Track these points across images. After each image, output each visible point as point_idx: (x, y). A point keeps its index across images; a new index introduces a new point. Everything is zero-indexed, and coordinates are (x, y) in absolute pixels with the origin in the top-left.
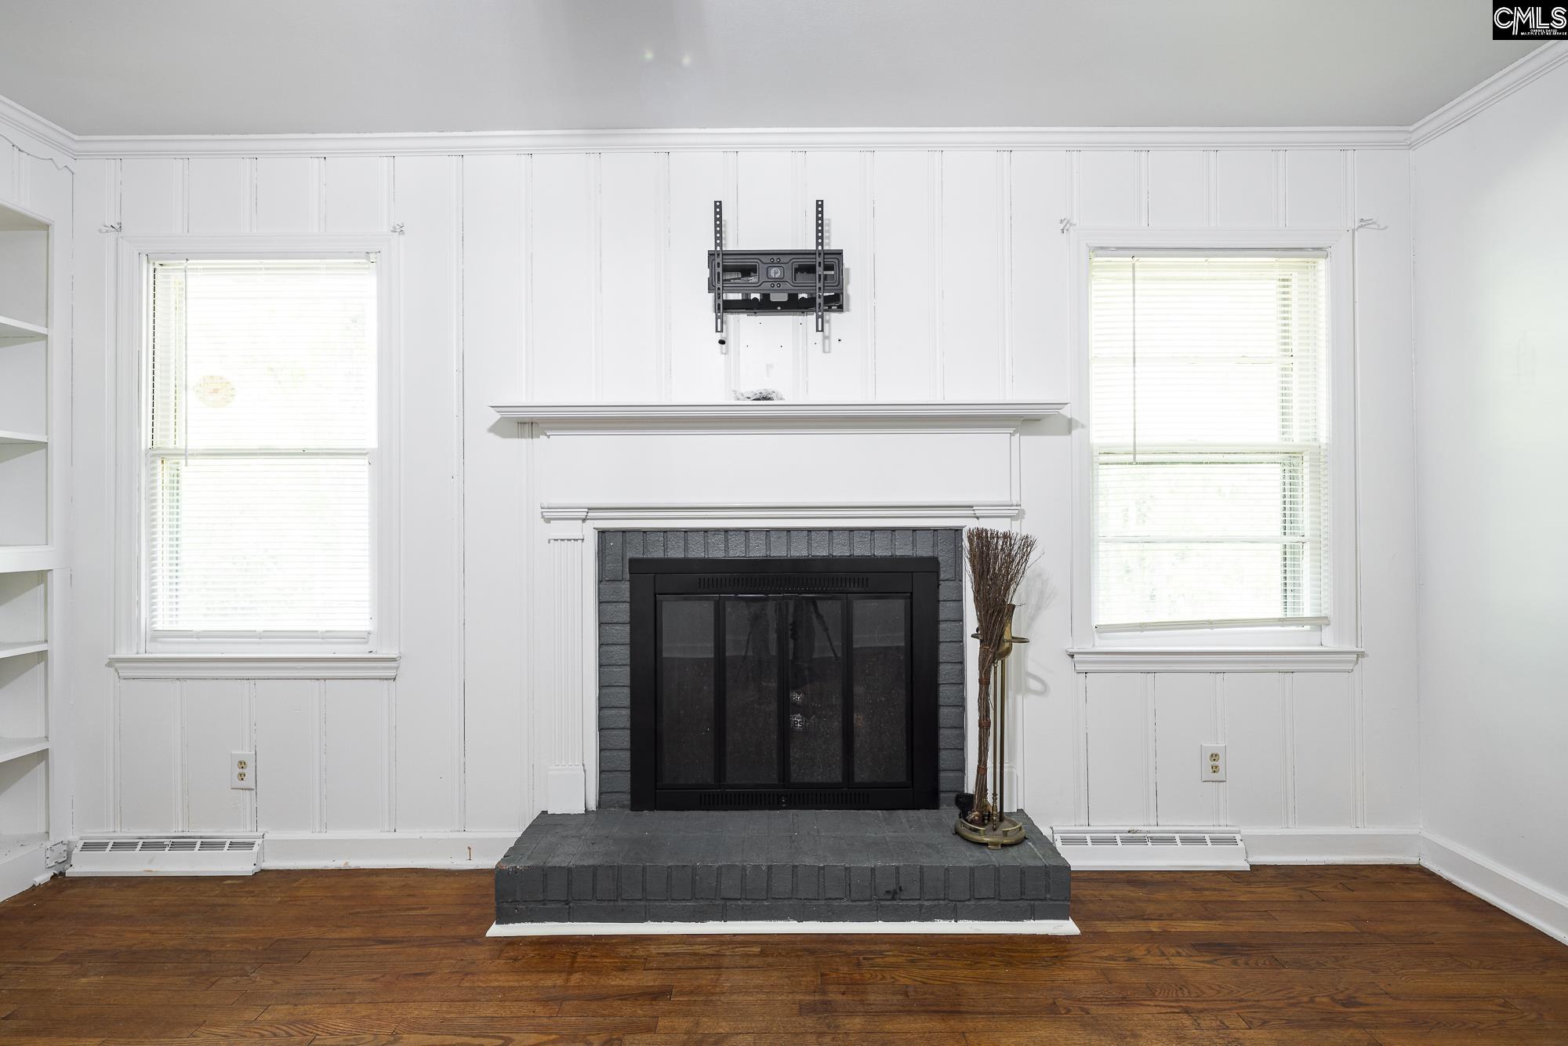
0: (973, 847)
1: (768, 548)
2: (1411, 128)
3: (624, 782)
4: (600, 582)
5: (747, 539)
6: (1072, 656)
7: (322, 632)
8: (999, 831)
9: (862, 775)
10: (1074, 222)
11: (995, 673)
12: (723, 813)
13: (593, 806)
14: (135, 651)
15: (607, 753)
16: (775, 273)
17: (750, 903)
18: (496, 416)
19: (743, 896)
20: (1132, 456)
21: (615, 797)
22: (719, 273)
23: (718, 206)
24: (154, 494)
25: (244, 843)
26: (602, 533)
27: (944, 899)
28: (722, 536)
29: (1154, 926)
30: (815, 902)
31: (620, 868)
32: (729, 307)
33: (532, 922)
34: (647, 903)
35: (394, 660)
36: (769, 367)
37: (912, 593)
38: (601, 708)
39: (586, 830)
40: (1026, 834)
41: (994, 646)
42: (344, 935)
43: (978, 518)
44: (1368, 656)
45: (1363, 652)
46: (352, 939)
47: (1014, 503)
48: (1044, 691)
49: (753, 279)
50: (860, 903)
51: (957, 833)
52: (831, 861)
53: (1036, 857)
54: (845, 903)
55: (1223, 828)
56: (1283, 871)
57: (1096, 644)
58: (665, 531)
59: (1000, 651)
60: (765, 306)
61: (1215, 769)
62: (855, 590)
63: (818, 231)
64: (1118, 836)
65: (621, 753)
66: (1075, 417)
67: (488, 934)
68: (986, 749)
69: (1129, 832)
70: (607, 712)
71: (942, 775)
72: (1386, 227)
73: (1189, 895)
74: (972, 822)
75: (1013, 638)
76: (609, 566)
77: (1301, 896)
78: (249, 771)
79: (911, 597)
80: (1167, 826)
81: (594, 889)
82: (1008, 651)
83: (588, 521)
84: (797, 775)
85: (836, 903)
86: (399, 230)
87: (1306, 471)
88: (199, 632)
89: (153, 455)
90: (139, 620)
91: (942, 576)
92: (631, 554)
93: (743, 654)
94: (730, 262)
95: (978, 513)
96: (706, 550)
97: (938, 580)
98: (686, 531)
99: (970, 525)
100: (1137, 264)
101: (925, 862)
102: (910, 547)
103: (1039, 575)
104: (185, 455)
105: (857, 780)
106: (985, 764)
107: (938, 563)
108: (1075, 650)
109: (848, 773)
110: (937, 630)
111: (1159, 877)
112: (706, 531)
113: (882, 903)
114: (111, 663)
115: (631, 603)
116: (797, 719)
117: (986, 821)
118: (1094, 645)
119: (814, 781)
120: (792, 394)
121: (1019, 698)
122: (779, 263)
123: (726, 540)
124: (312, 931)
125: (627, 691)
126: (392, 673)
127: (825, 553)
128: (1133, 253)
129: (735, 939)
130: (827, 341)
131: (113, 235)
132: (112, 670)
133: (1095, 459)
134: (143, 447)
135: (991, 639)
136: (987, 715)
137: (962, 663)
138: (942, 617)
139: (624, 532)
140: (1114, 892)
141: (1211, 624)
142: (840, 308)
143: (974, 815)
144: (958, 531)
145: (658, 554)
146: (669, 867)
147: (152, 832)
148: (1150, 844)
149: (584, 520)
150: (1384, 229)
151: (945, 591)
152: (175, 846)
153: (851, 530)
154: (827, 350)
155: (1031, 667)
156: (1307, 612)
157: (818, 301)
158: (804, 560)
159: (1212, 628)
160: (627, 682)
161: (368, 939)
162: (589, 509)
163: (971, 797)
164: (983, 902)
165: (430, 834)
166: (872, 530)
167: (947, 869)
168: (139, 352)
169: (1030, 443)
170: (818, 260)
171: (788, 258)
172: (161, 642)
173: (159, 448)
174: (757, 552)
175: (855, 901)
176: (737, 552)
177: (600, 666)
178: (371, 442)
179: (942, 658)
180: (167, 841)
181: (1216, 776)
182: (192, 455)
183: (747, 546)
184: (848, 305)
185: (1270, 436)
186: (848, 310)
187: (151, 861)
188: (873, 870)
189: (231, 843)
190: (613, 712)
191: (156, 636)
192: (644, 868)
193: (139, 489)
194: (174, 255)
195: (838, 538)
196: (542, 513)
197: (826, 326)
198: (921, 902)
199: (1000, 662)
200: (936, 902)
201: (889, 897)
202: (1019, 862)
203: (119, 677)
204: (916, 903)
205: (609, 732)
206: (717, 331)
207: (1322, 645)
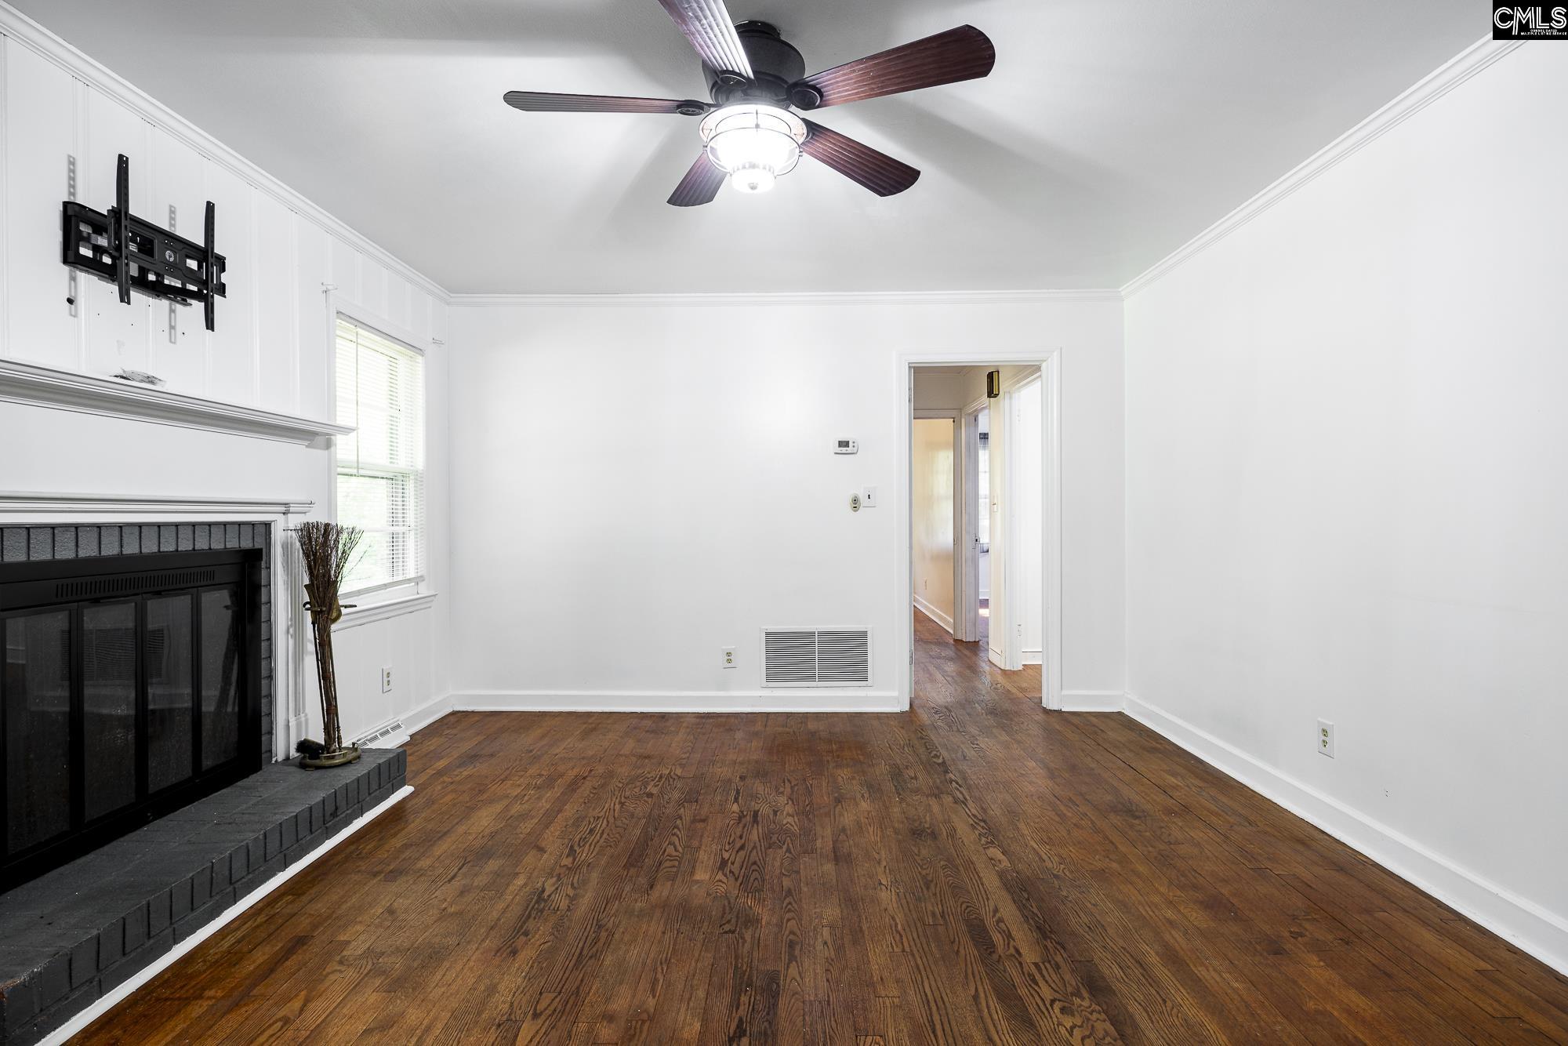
1: (121, 545)
9: (208, 763)
16: (170, 257)
17: (251, 875)
19: (247, 873)
27: (357, 804)
30: (292, 848)
34: (173, 927)
45: (436, 595)
50: (317, 833)
54: (309, 837)
55: (391, 721)
60: (159, 289)
62: (204, 583)
85: (303, 842)
87: (412, 486)
95: (291, 509)
100: (357, 332)
102: (236, 539)
105: (204, 768)
109: (197, 765)
113: (328, 824)
122: (170, 246)
128: (358, 324)
130: (173, 331)
133: (337, 470)
137: (269, 639)
144: (267, 524)
146: (191, 878)
150: (440, 346)
151: (264, 577)
154: (173, 340)
156: (411, 574)
157: (211, 300)
164: (373, 795)
167: (358, 781)
171: (181, 246)
174: (110, 550)
175: (314, 833)
176: (88, 551)
181: (388, 688)
188: (323, 802)
192: (171, 892)
198: (346, 812)
200: (353, 808)
201: (331, 818)
202: (384, 759)
207: (418, 593)
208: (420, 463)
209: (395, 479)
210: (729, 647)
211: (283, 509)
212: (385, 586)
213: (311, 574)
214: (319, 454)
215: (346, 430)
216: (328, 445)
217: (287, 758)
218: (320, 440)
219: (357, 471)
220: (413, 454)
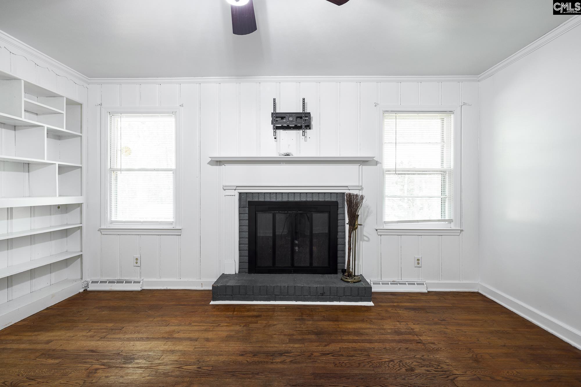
0: (345, 283)
1: (288, 198)
2: (478, 76)
3: (246, 265)
4: (239, 208)
5: (282, 196)
6: (377, 230)
7: (160, 221)
8: (353, 279)
9: (315, 264)
10: (379, 103)
11: (353, 234)
12: (275, 274)
13: (237, 272)
14: (106, 227)
15: (242, 257)
16: (291, 119)
17: (282, 296)
18: (210, 159)
19: (281, 294)
20: (395, 172)
21: (243, 270)
22: (274, 119)
23: (274, 100)
24: (111, 182)
25: (137, 282)
26: (240, 193)
27: (336, 296)
28: (275, 195)
29: (395, 304)
30: (300, 296)
31: (246, 286)
32: (278, 128)
33: (222, 301)
34: (254, 296)
35: (180, 230)
36: (289, 145)
37: (330, 212)
38: (240, 244)
39: (236, 278)
40: (361, 279)
41: (353, 226)
42: (170, 304)
43: (349, 190)
44: (464, 231)
45: (462, 230)
46: (173, 305)
47: (360, 186)
48: (369, 240)
49: (284, 120)
50: (313, 297)
51: (342, 279)
52: (305, 285)
53: (363, 285)
54: (309, 296)
55: (420, 280)
56: (437, 293)
57: (384, 227)
58: (258, 193)
59: (354, 228)
60: (288, 128)
61: (418, 263)
62: (313, 210)
63: (303, 107)
64: (389, 282)
65: (245, 257)
66: (378, 160)
67: (210, 304)
68: (350, 256)
69: (393, 281)
70: (241, 245)
71: (338, 264)
72: (471, 105)
73: (408, 297)
74: (346, 276)
75: (358, 224)
76: (242, 203)
77: (440, 298)
78: (139, 261)
79: (330, 213)
80: (404, 279)
81: (239, 292)
82: (357, 228)
83: (236, 190)
84: (296, 265)
85: (306, 296)
86: (182, 106)
87: (447, 177)
88: (124, 221)
89: (111, 170)
90: (107, 218)
91: (339, 207)
92: (249, 200)
93: (281, 234)
94: (278, 116)
95: (349, 188)
96: (270, 198)
97: (338, 208)
98: (265, 193)
99: (347, 192)
100: (397, 116)
101: (331, 286)
102: (330, 198)
103: (367, 207)
104: (121, 170)
105: (314, 265)
106: (350, 260)
107: (338, 203)
108: (378, 228)
109: (311, 264)
110: (337, 222)
111: (401, 294)
112: (270, 193)
113: (319, 297)
114: (100, 230)
115: (249, 214)
116: (297, 248)
117: (350, 276)
118: (383, 227)
119: (301, 265)
120: (296, 154)
121: (361, 242)
122: (292, 116)
123: (276, 196)
124: (161, 303)
125: (247, 239)
126: (179, 234)
127: (305, 200)
128: (396, 112)
129: (278, 305)
130: (306, 138)
131: (99, 106)
132: (99, 232)
133: (384, 173)
134: (108, 168)
135: (352, 224)
136: (351, 246)
137: (345, 232)
138: (339, 218)
139: (246, 193)
140: (386, 297)
141: (418, 221)
142: (310, 129)
143: (346, 274)
144: (343, 193)
145: (256, 200)
146: (260, 286)
147: (111, 278)
148: (398, 285)
149: (235, 190)
150: (470, 105)
151: (340, 211)
152: (118, 282)
153: (312, 193)
154: (306, 141)
155: (365, 233)
156: (447, 218)
157: (303, 127)
158: (298, 202)
159: (418, 222)
160: (247, 237)
161: (177, 305)
162: (237, 186)
163: (346, 270)
164: (347, 297)
165: (191, 280)
166: (319, 193)
167: (337, 288)
168: (107, 141)
169: (365, 168)
170: (303, 115)
171: (295, 114)
172: (113, 224)
173: (112, 168)
174: (285, 199)
175: (312, 296)
176: (279, 199)
177: (240, 232)
178: (173, 167)
179: (339, 230)
180: (115, 281)
181: (418, 266)
182: (122, 170)
183: (282, 198)
184: (312, 127)
185: (438, 166)
186: (312, 129)
187: (111, 286)
188: (317, 287)
189: (134, 282)
190: (243, 245)
191: (112, 222)
192: (253, 286)
193: (107, 180)
194: (117, 113)
195: (309, 195)
196: (223, 188)
197: (306, 134)
198: (330, 297)
199: (354, 231)
200: (334, 297)
201: (321, 295)
202: (358, 286)
203: (101, 234)
204: (329, 297)
205: (242, 251)
206: (274, 136)
207: (451, 228)
208: (452, 166)
209: (443, 173)
211: (347, 188)
220: (450, 162)
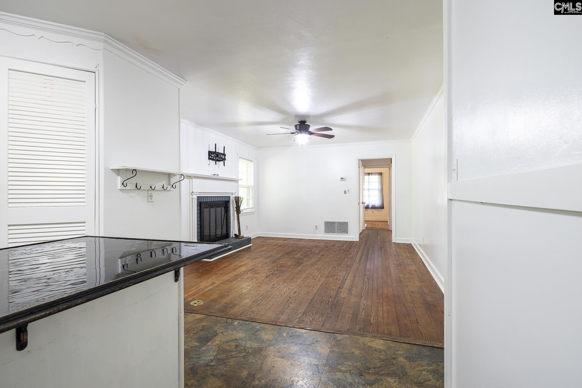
26: (197, 197)
63: (224, 151)
92: (200, 201)
96: (208, 200)
112: (208, 197)
115: (200, 210)
128: (242, 159)
130: (219, 166)
144: (230, 197)
145: (203, 201)
181: (247, 229)
207: (252, 211)
208: (252, 185)
209: (248, 188)
210: (316, 225)
211: (232, 194)
212: (246, 209)
213: (236, 205)
214: (237, 184)
215: (241, 180)
216: (238, 182)
217: (232, 237)
218: (237, 181)
219: (243, 187)
220: (251, 183)
